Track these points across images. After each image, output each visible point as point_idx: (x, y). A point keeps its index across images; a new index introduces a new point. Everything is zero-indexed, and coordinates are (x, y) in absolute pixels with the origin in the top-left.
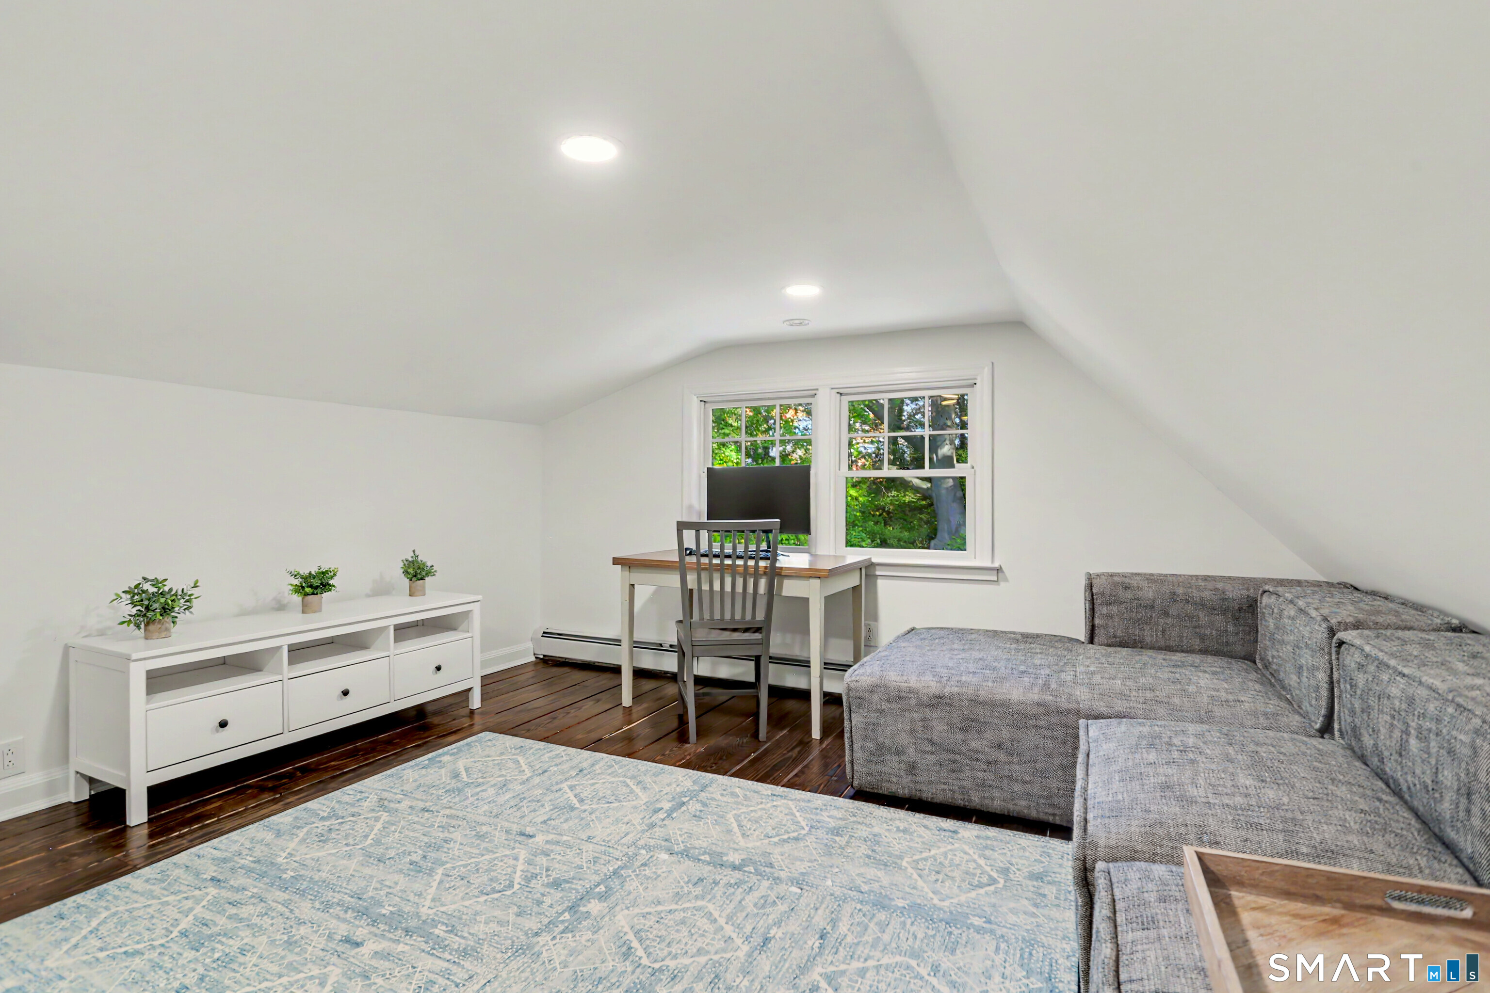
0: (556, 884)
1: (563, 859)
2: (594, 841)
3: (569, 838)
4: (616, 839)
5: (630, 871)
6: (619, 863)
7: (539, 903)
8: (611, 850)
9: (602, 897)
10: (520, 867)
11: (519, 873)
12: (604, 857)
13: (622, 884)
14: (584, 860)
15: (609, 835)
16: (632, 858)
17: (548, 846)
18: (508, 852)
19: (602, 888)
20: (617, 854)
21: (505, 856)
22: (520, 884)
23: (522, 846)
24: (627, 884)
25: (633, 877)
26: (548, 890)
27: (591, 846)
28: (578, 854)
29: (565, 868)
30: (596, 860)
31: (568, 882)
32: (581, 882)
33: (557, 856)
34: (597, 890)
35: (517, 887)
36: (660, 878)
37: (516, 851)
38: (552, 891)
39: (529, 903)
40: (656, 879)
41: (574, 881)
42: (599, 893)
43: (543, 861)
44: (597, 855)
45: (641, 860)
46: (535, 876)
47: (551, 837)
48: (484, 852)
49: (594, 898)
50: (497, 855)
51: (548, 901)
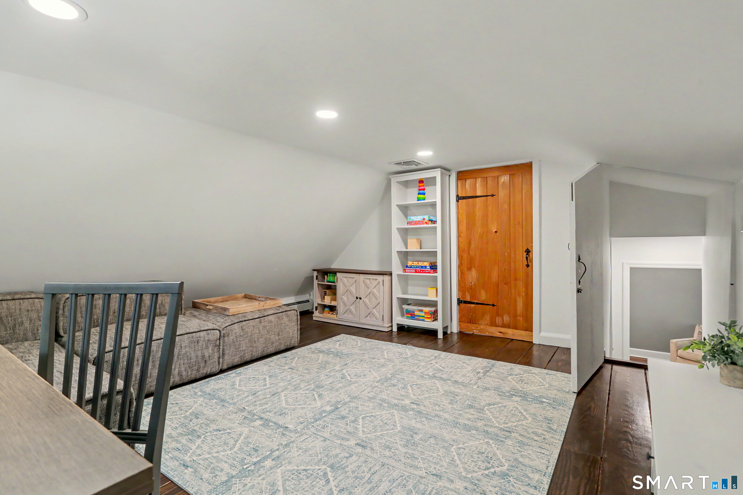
0: (343, 418)
1: (340, 429)
2: (322, 439)
3: (336, 441)
4: (310, 438)
5: (309, 421)
6: (313, 425)
7: (350, 411)
8: (315, 432)
9: (325, 411)
10: (360, 427)
11: (361, 423)
12: (320, 428)
13: (315, 415)
14: (329, 427)
15: (313, 441)
16: (307, 427)
17: (348, 437)
18: (369, 435)
19: (323, 415)
20: (313, 430)
21: (369, 434)
22: (359, 419)
23: (362, 438)
24: (313, 416)
25: (309, 418)
26: (347, 415)
27: (325, 436)
28: (332, 431)
29: (339, 424)
30: (324, 427)
31: (338, 418)
32: (332, 418)
33: (342, 430)
34: (326, 414)
35: (360, 417)
36: (297, 417)
37: (364, 436)
38: (344, 415)
39: (354, 411)
40: (299, 417)
41: (335, 418)
42: (325, 413)
43: (349, 429)
44: (323, 430)
45: (301, 426)
46: (353, 422)
47: (346, 443)
48: (381, 436)
49: (328, 411)
50: (374, 434)
51: (346, 411)
